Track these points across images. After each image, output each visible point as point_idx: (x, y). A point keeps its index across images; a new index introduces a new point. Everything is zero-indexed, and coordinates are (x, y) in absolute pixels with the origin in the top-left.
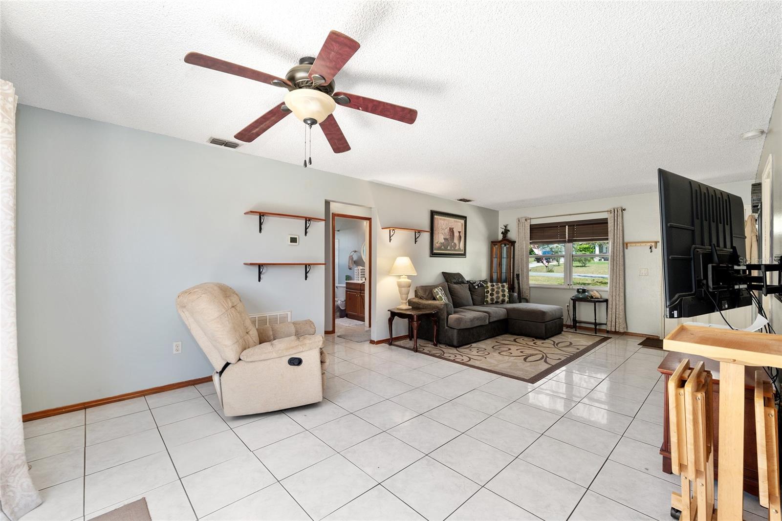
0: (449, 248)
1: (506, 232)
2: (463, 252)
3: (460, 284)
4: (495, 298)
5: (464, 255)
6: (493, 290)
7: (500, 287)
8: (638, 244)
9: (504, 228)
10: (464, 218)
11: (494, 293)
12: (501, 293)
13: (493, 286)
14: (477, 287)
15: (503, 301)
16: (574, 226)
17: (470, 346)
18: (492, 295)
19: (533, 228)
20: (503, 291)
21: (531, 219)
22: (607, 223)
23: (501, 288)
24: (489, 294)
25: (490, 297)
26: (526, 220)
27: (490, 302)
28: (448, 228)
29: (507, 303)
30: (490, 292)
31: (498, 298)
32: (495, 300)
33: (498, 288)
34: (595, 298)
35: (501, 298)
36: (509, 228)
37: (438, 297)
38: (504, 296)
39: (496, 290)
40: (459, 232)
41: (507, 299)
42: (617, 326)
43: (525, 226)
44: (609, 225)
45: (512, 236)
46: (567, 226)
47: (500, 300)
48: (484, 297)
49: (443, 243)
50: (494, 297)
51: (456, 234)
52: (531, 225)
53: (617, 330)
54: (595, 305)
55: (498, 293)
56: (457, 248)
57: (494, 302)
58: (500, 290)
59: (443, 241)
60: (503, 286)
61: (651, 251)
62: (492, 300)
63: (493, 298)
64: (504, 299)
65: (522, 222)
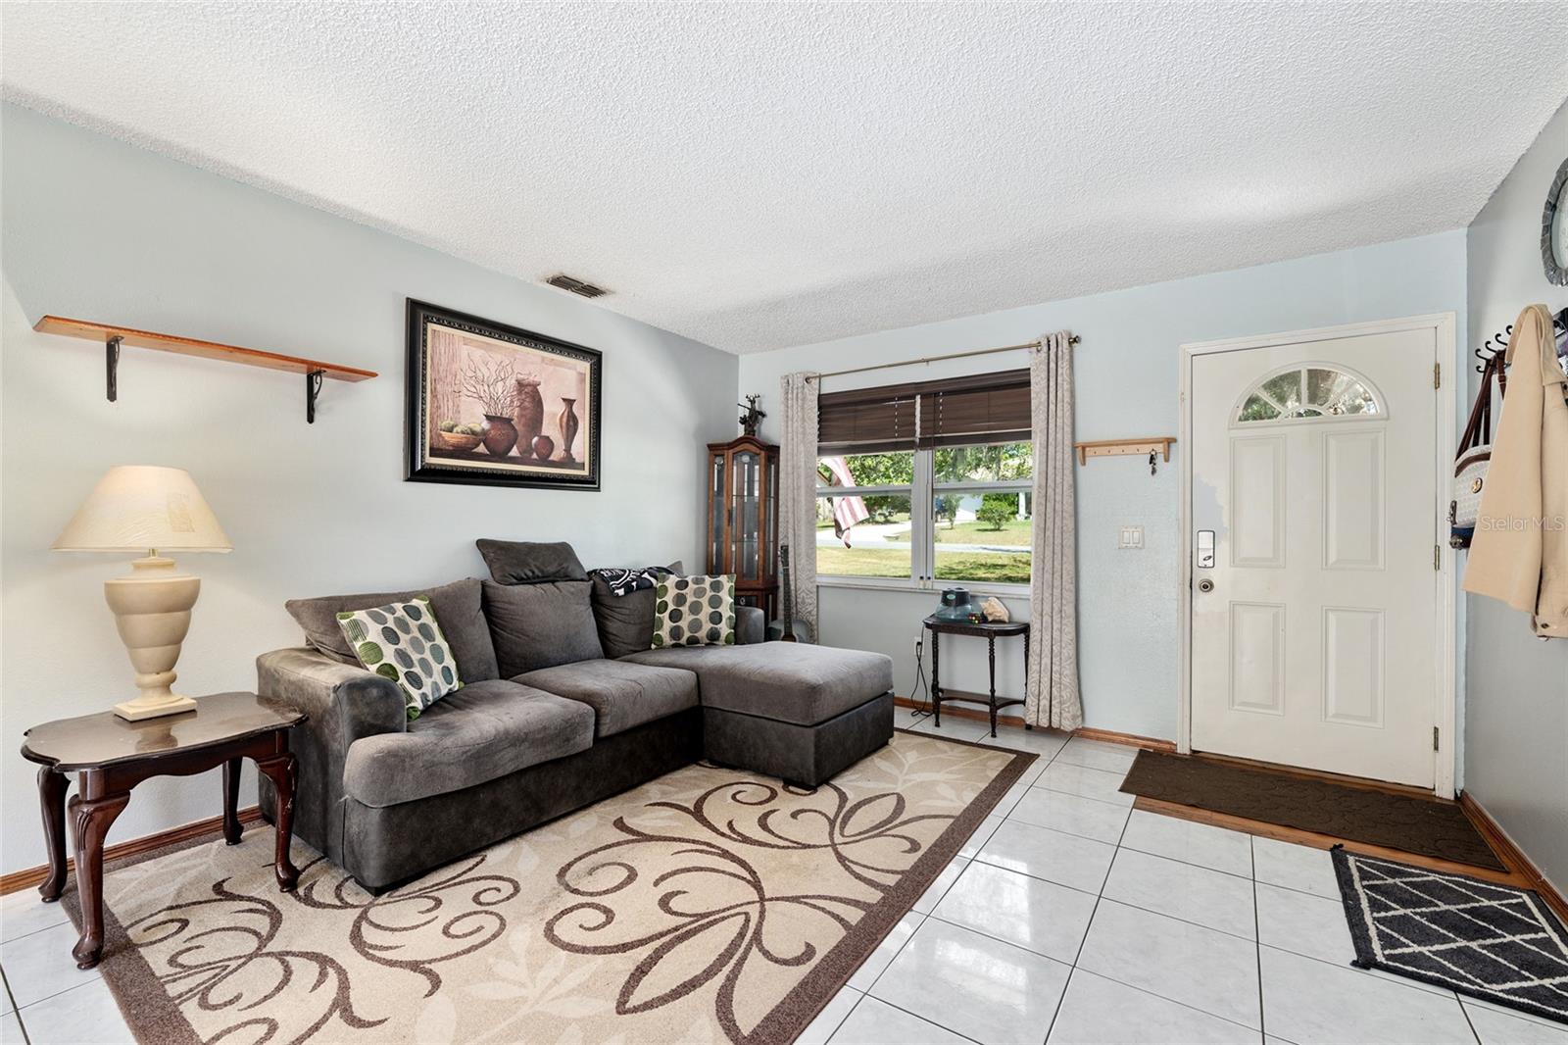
0: (514, 452)
1: (754, 418)
2: (586, 473)
3: (553, 582)
4: (685, 628)
5: (591, 482)
6: (680, 600)
7: (704, 590)
8: (1115, 450)
9: (749, 405)
10: (595, 358)
11: (685, 609)
12: (707, 610)
13: (682, 585)
14: (621, 592)
15: (713, 638)
16: (936, 394)
17: (478, 859)
18: (676, 616)
19: (829, 406)
20: (715, 602)
21: (820, 377)
22: (1028, 384)
23: (709, 593)
24: (666, 614)
25: (668, 624)
26: (807, 380)
27: (668, 640)
28: (512, 382)
29: (728, 642)
30: (671, 607)
31: (696, 625)
32: (687, 634)
33: (700, 593)
34: (994, 622)
35: (707, 626)
36: (763, 406)
37: (358, 645)
38: (716, 618)
39: (690, 599)
40: (569, 402)
41: (725, 629)
42: (1053, 711)
43: (804, 399)
44: (1034, 388)
45: (771, 430)
46: (918, 398)
47: (702, 634)
48: (653, 624)
49: (484, 432)
50: (684, 624)
51: (553, 409)
52: (819, 395)
53: (1055, 725)
54: (992, 644)
55: (696, 608)
56: (557, 454)
57: (683, 641)
58: (705, 601)
59: (486, 425)
60: (716, 587)
61: (1154, 471)
62: (676, 633)
63: (678, 627)
64: (716, 629)
65: (795, 386)
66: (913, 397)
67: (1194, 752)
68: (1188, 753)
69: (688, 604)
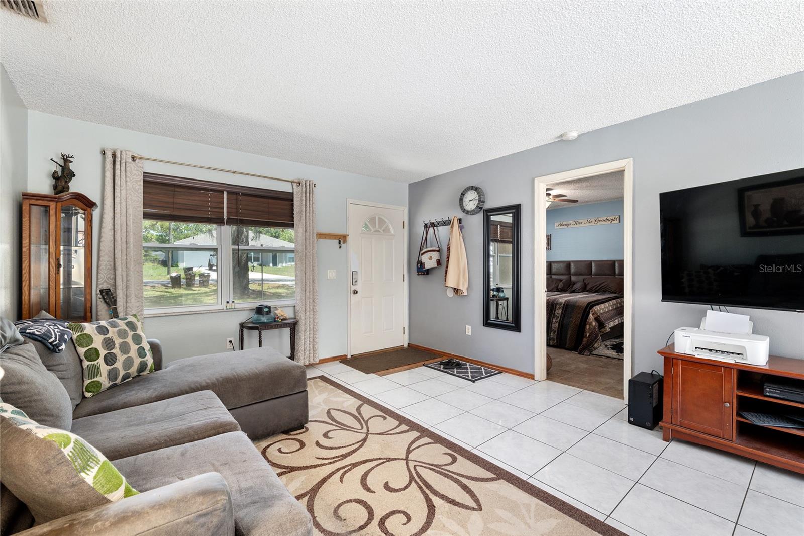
4: (120, 368)
6: (109, 344)
7: (125, 330)
11: (116, 351)
12: (134, 348)
13: (102, 330)
15: (141, 370)
18: (109, 359)
20: (137, 339)
21: (148, 159)
22: (292, 200)
23: (131, 333)
24: (101, 360)
25: (105, 369)
26: (135, 159)
27: (107, 384)
29: (152, 370)
30: (103, 352)
31: (128, 363)
32: (122, 373)
33: (122, 334)
34: (284, 320)
35: (137, 361)
38: (140, 353)
39: (118, 341)
41: (149, 360)
44: (295, 203)
46: (225, 195)
47: (133, 370)
50: (119, 365)
54: (291, 332)
55: (125, 348)
57: (118, 381)
58: (129, 340)
61: (340, 247)
62: (112, 375)
63: (115, 369)
64: (144, 361)
65: (123, 161)
66: (222, 192)
67: (352, 356)
68: (350, 357)
69: (117, 346)
